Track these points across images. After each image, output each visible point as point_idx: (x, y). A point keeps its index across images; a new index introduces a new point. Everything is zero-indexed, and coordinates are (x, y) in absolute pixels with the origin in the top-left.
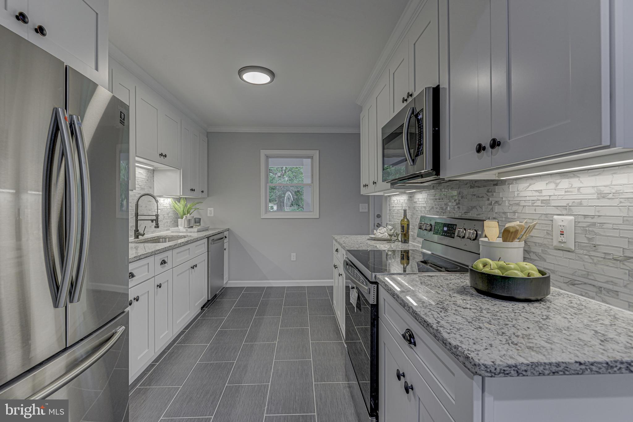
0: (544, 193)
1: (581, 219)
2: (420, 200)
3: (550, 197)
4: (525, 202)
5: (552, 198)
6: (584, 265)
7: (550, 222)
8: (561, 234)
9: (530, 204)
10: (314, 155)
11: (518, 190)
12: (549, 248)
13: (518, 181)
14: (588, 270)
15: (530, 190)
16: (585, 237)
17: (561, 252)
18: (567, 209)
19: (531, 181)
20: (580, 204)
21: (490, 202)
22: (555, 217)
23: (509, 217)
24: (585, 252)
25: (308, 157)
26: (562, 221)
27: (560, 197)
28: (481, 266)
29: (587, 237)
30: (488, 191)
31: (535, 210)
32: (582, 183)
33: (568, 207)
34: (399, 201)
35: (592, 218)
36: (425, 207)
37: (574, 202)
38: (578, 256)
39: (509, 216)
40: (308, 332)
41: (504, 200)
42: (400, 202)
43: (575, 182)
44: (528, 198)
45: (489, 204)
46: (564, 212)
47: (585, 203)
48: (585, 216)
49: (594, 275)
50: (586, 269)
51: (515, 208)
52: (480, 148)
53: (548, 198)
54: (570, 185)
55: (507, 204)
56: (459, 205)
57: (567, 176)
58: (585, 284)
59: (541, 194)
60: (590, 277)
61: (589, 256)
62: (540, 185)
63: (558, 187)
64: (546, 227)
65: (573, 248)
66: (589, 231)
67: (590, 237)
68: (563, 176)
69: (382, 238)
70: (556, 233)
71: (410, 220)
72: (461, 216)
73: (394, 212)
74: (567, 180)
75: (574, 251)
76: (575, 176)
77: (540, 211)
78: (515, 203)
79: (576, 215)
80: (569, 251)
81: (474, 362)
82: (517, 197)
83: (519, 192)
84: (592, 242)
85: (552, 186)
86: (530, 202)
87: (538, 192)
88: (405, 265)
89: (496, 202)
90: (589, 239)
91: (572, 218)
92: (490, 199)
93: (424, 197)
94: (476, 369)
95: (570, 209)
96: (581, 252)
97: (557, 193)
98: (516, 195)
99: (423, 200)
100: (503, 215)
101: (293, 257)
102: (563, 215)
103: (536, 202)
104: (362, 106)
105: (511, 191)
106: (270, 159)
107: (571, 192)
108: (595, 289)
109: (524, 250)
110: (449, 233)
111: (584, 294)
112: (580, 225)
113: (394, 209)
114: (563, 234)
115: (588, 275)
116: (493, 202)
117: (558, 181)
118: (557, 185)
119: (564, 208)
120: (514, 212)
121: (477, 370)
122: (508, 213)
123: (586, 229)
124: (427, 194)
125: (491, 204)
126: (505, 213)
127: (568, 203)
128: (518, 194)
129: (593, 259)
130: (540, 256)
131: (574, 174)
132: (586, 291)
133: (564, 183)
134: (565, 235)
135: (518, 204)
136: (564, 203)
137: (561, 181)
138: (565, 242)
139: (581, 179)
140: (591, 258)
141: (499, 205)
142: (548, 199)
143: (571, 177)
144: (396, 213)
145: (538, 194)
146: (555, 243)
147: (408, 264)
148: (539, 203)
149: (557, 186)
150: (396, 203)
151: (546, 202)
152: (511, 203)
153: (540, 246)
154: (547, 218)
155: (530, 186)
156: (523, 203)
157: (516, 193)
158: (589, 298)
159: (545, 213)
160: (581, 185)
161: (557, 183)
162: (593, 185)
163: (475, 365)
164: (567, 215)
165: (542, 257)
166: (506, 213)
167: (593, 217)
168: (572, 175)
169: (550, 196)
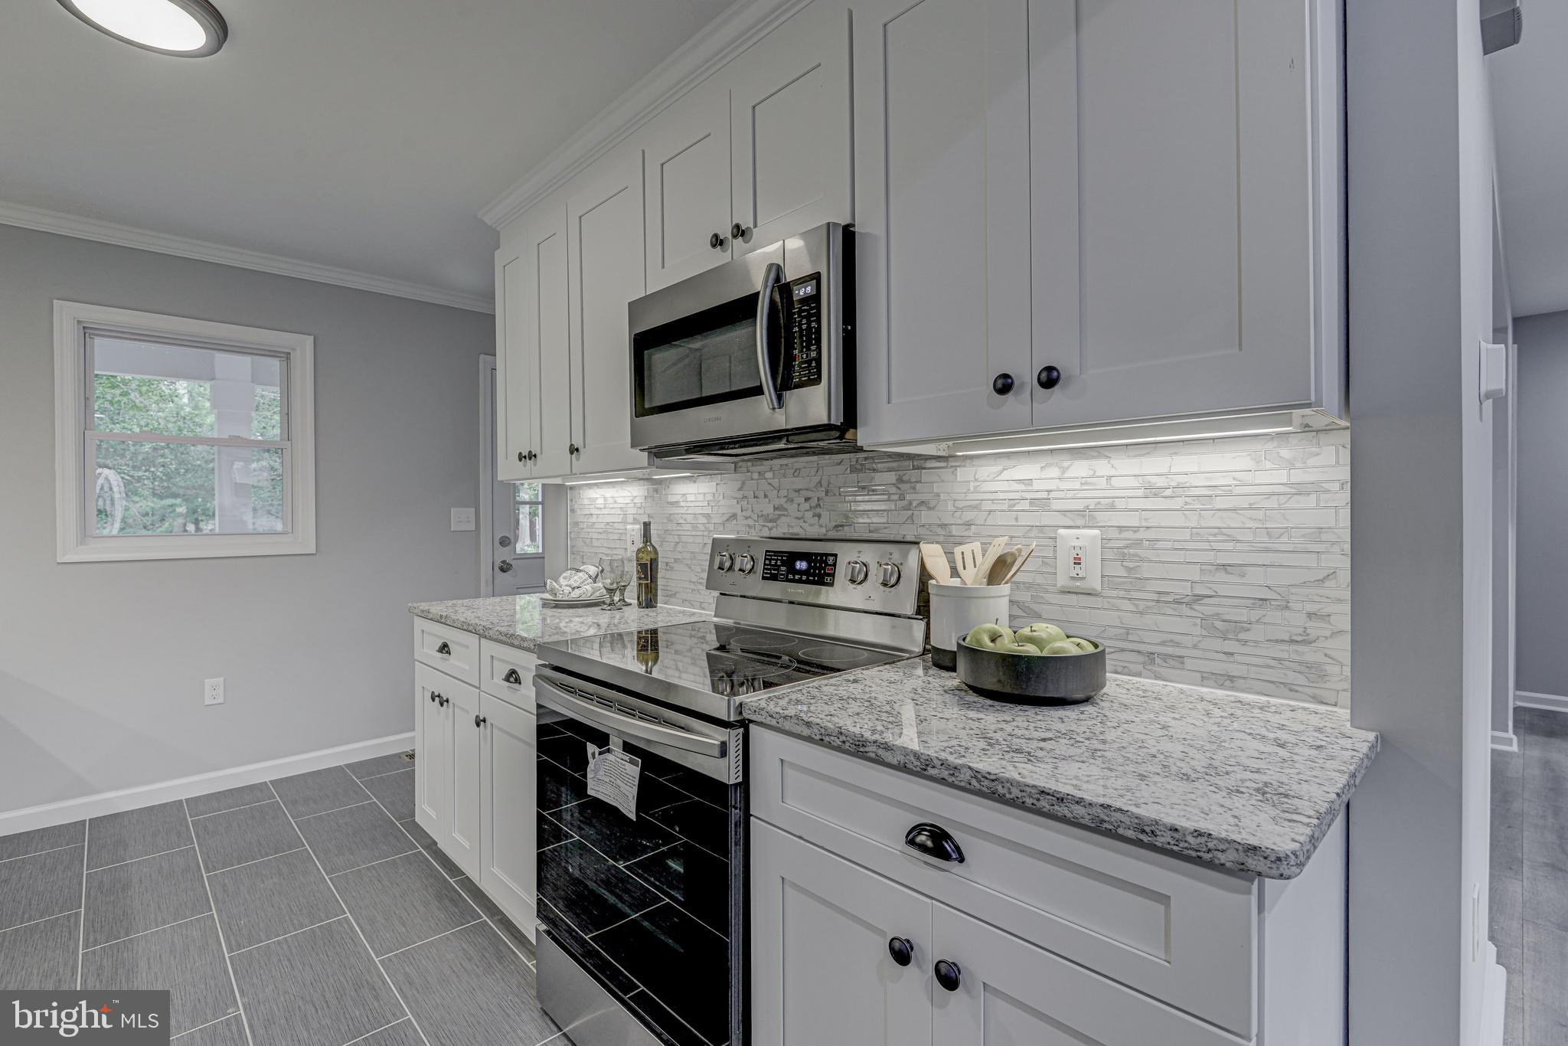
0: (1036, 486)
1: (1113, 534)
2: (691, 498)
3: (1049, 494)
4: (993, 503)
5: (1053, 495)
6: (1119, 618)
7: (1051, 542)
8: (1075, 563)
9: (1005, 507)
10: (294, 349)
11: (975, 480)
12: (1047, 592)
13: (976, 462)
14: (1127, 624)
15: (1005, 478)
16: (1122, 565)
17: (1074, 597)
18: (1085, 516)
19: (1005, 462)
20: (1112, 508)
21: (904, 503)
22: (1061, 531)
23: (954, 533)
24: (1122, 593)
25: (272, 354)
26: (1078, 538)
27: (1070, 494)
28: (986, 640)
29: (1127, 567)
30: (900, 480)
31: (1016, 519)
32: (1115, 468)
33: (1087, 513)
34: (610, 501)
35: (1135, 532)
36: (707, 516)
37: (1099, 503)
38: (1109, 602)
39: (955, 530)
40: (352, 929)
41: (942, 497)
42: (615, 502)
43: (1102, 467)
44: (1001, 496)
45: (903, 507)
46: (1080, 522)
47: (1120, 504)
48: (1121, 529)
49: (1139, 632)
50: (1123, 624)
51: (968, 516)
52: (1004, 385)
53: (1044, 495)
54: (1092, 472)
55: (950, 507)
56: (818, 510)
57: (1084, 454)
58: (1123, 650)
59: (1030, 488)
60: (1130, 638)
61: (1130, 599)
62: (1026, 470)
63: (1066, 476)
64: (1041, 550)
65: (1099, 588)
66: (1129, 554)
67: (1131, 565)
68: (1077, 454)
69: (581, 599)
70: (1064, 561)
71: (658, 549)
72: (825, 535)
73: (593, 530)
74: (1085, 462)
75: (1100, 593)
76: (1100, 456)
77: (1026, 520)
78: (970, 506)
79: (1104, 527)
80: (1089, 594)
81: (1276, 853)
82: (975, 492)
83: (978, 484)
84: (1135, 574)
85: (1054, 472)
86: (1004, 504)
87: (1023, 483)
88: (650, 664)
89: (922, 503)
90: (1129, 569)
91: (1096, 532)
92: (908, 497)
93: (706, 490)
94: (1281, 869)
95: (1092, 515)
96: (1114, 593)
97: (1063, 485)
98: (972, 489)
99: (700, 498)
100: (940, 529)
101: (213, 689)
102: (1078, 527)
103: (1018, 503)
104: (498, 229)
105: (959, 479)
106: (97, 341)
107: (1094, 484)
108: (1141, 658)
109: (1011, 601)
110: (814, 575)
111: (1120, 669)
112: (1111, 544)
113: (594, 520)
114: (1080, 564)
115: (1128, 634)
116: (915, 504)
117: (1066, 464)
118: (1064, 470)
119: (1078, 515)
120: (968, 524)
121: (1284, 869)
122: (954, 526)
123: (1124, 553)
124: (715, 483)
125: (908, 507)
126: (943, 526)
127: (1087, 505)
128: (975, 487)
129: (1136, 606)
130: (1028, 607)
131: (1099, 452)
132: (1124, 664)
133: (1080, 469)
134: (1082, 566)
135: (977, 508)
136: (1078, 505)
137: (1070, 466)
138: (1083, 578)
139: (1112, 462)
140: (1134, 604)
141: (930, 509)
142: (1046, 497)
143: (1093, 457)
144: (601, 531)
145: (1022, 487)
146: (1062, 581)
147: (656, 660)
148: (1025, 505)
149: (1063, 472)
150: (602, 506)
151: (1041, 504)
152: (960, 504)
153: (1028, 587)
154: (1043, 533)
155: (1005, 472)
156: (987, 506)
157: (972, 484)
158: (1130, 675)
159: (1038, 524)
160: (1113, 472)
161: (1063, 467)
162: (1138, 473)
163: (1279, 859)
164: (1085, 527)
165: (1031, 609)
166: (946, 525)
167: (1136, 529)
168: (1095, 454)
169: (1049, 491)
